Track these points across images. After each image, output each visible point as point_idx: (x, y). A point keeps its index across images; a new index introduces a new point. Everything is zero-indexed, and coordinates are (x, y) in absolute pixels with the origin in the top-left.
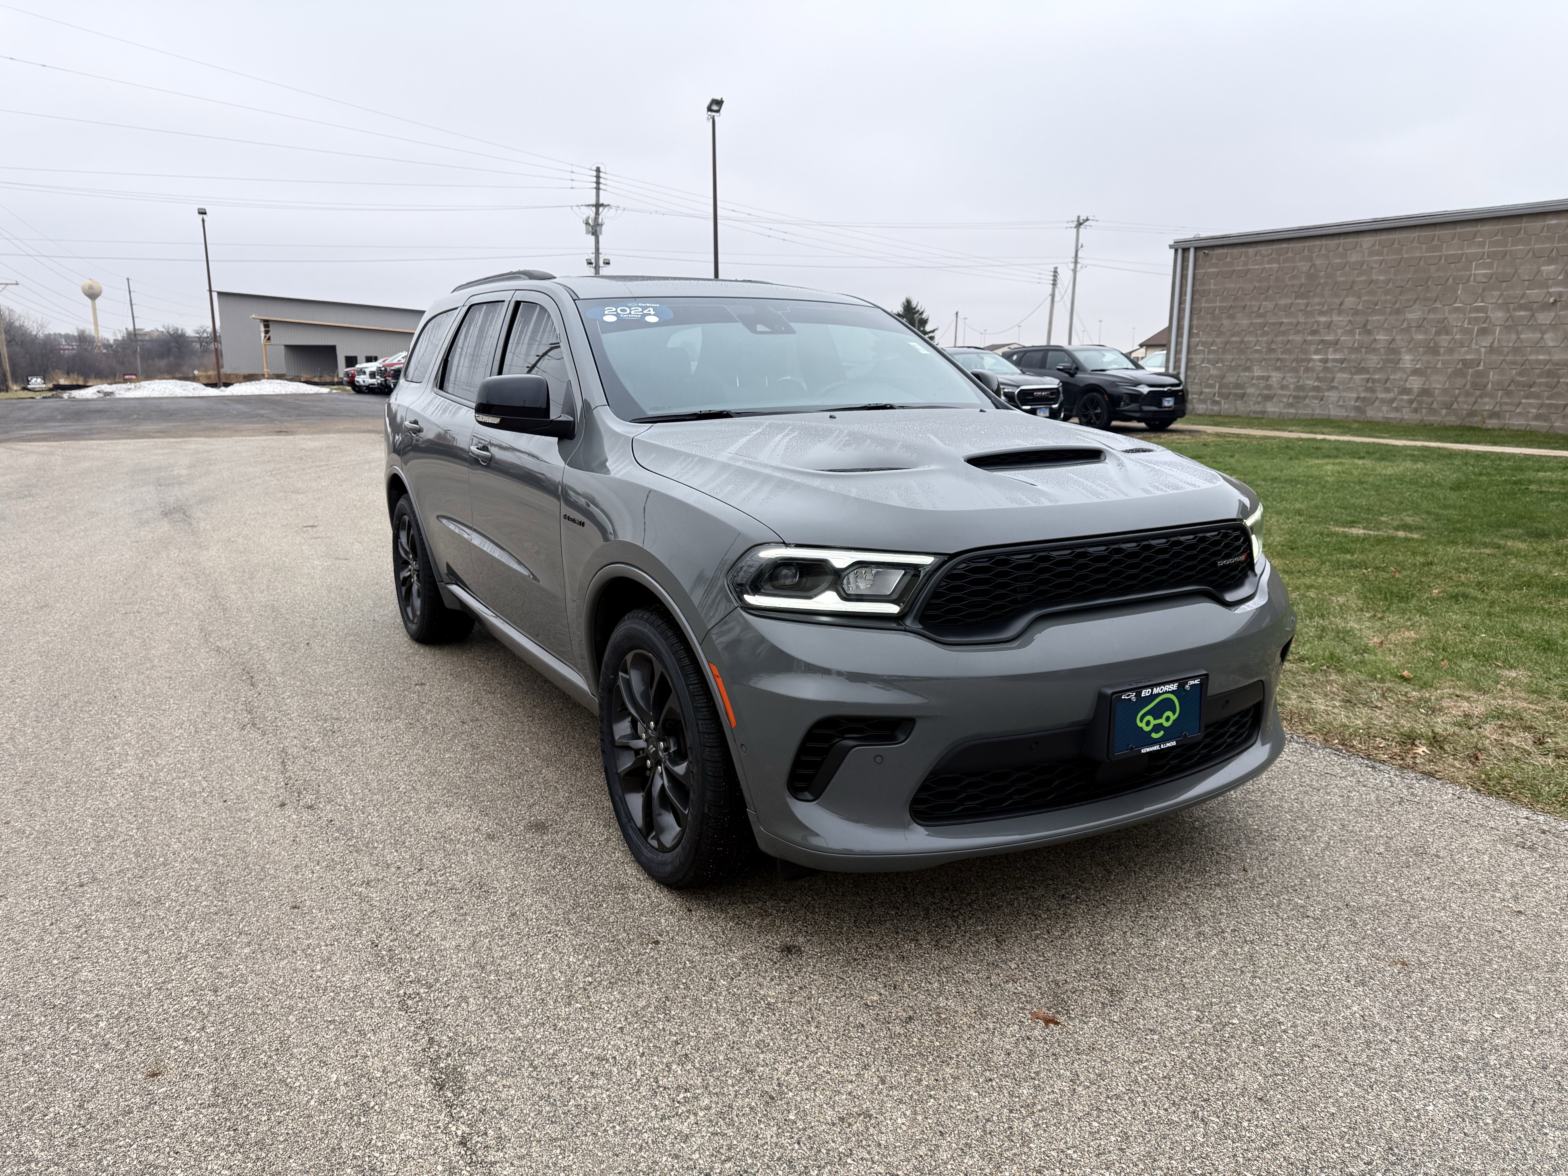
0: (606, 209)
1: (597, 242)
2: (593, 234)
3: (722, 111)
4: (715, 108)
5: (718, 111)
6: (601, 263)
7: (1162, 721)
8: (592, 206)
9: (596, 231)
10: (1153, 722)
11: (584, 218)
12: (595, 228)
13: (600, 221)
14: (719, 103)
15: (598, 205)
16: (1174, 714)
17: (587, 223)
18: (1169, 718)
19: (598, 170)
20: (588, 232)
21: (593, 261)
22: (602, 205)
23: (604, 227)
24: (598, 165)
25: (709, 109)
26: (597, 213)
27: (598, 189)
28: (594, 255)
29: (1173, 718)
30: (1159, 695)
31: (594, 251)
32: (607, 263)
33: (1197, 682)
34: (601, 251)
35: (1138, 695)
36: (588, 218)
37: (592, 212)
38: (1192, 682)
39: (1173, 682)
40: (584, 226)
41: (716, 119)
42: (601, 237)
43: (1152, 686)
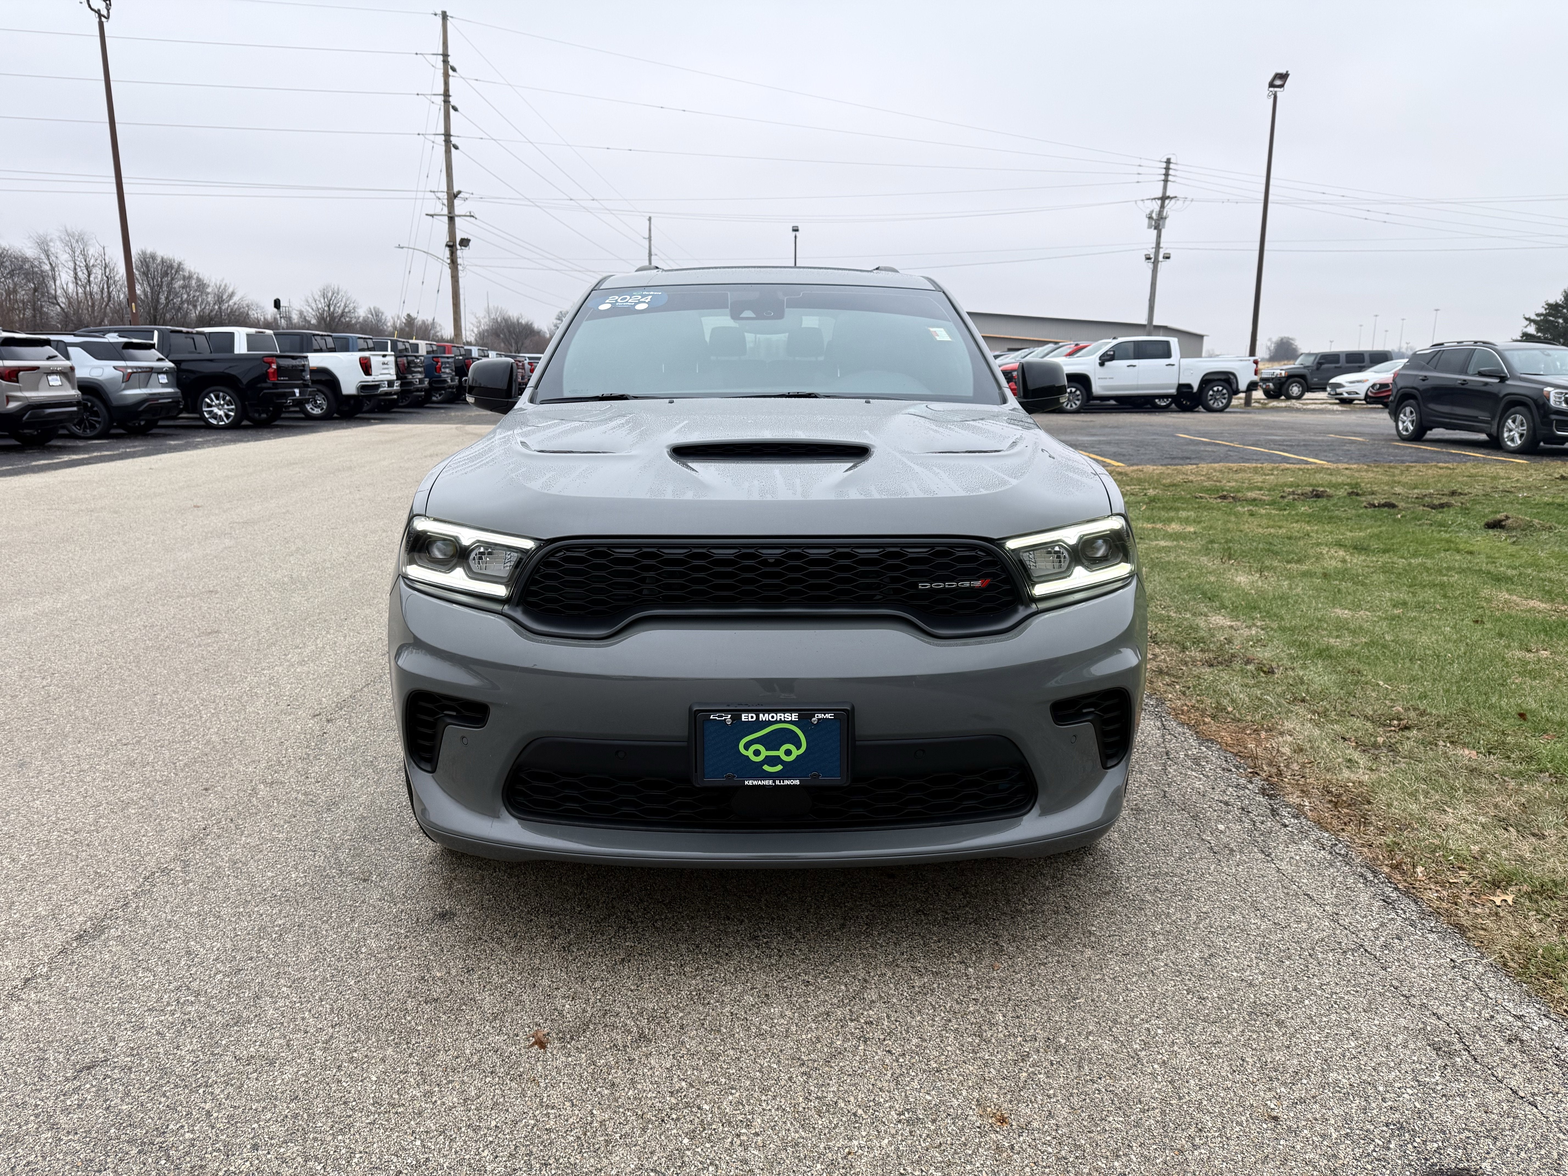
0: (1173, 201)
1: (1159, 236)
2: (1155, 228)
3: (1286, 86)
4: (1278, 82)
5: (1282, 86)
6: (1161, 258)
7: (781, 753)
8: (1158, 199)
9: (1159, 225)
10: (764, 753)
11: (1148, 212)
12: (1158, 222)
13: (1165, 214)
14: (1284, 77)
15: (1164, 198)
16: (798, 748)
17: (1150, 218)
18: (787, 753)
19: (1168, 162)
20: (1150, 227)
21: (1152, 256)
22: (1168, 197)
23: (1167, 221)
24: (1169, 157)
25: (1272, 85)
26: (1162, 206)
27: (1166, 181)
28: (1154, 250)
29: (796, 753)
30: (769, 723)
31: (1154, 246)
32: (1167, 257)
33: (828, 716)
34: (1162, 245)
35: (736, 718)
36: (1152, 212)
37: (1156, 206)
38: (821, 716)
39: (791, 711)
40: (1147, 220)
41: (1278, 94)
42: (1164, 232)
43: (757, 712)
